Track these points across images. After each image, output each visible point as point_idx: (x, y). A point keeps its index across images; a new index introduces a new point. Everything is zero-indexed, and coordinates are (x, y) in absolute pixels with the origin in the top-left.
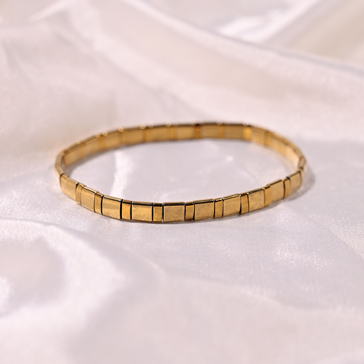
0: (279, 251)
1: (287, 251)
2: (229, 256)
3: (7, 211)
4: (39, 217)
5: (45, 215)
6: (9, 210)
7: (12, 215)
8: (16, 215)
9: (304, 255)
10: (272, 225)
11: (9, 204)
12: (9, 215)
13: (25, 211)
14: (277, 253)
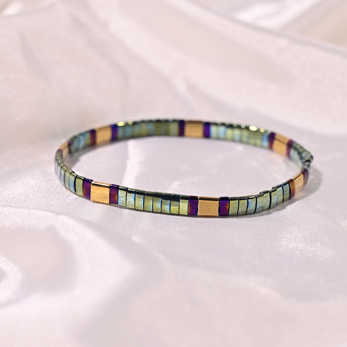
0: (285, 241)
1: (292, 241)
2: (236, 245)
3: (22, 198)
4: (53, 205)
5: (59, 203)
6: (24, 197)
7: (27, 202)
8: (31, 201)
9: (309, 245)
10: (279, 214)
11: (24, 191)
12: (24, 201)
13: (40, 198)
14: (283, 243)
